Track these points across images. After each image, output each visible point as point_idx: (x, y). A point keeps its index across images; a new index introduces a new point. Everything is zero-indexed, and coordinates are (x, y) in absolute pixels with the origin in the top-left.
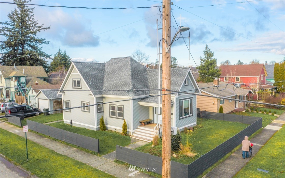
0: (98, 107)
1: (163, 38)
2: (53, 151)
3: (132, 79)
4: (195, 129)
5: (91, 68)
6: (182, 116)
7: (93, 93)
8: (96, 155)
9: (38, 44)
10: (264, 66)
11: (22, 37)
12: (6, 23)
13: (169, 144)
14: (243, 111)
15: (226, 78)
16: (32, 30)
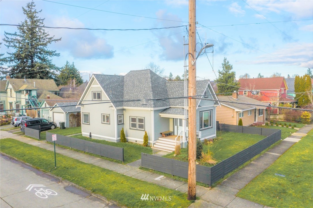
0: (119, 119)
1: (190, 52)
2: (78, 160)
3: (153, 91)
4: (215, 141)
5: (111, 80)
6: (202, 127)
7: (114, 105)
8: (120, 163)
9: (48, 56)
10: (284, 79)
11: (31, 49)
12: (15, 34)
13: (195, 146)
14: (263, 125)
15: (245, 91)
16: (42, 42)
